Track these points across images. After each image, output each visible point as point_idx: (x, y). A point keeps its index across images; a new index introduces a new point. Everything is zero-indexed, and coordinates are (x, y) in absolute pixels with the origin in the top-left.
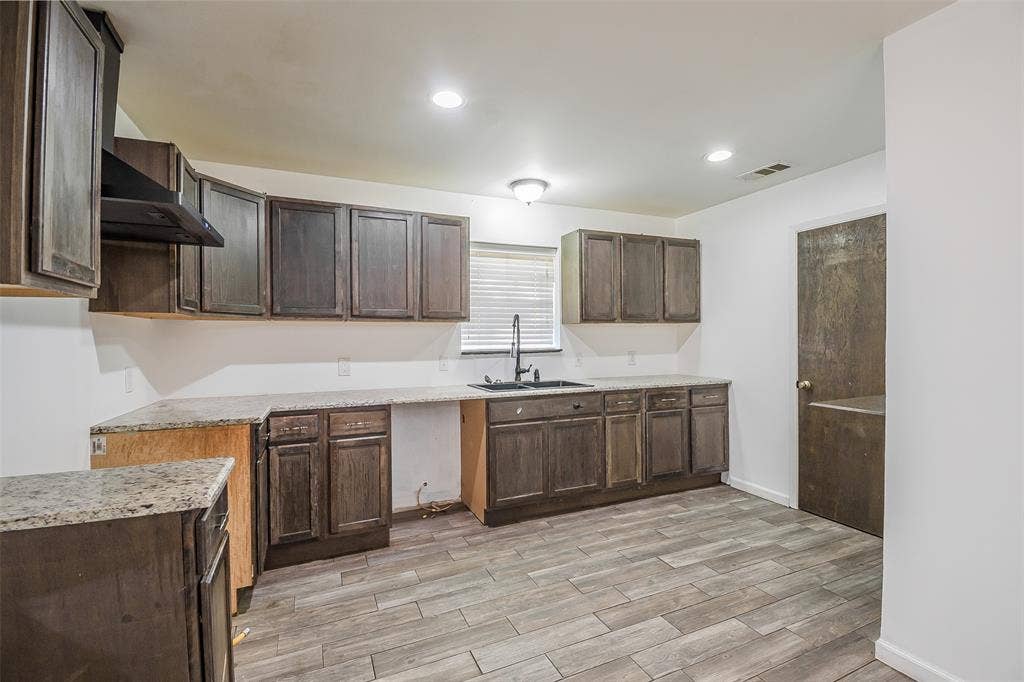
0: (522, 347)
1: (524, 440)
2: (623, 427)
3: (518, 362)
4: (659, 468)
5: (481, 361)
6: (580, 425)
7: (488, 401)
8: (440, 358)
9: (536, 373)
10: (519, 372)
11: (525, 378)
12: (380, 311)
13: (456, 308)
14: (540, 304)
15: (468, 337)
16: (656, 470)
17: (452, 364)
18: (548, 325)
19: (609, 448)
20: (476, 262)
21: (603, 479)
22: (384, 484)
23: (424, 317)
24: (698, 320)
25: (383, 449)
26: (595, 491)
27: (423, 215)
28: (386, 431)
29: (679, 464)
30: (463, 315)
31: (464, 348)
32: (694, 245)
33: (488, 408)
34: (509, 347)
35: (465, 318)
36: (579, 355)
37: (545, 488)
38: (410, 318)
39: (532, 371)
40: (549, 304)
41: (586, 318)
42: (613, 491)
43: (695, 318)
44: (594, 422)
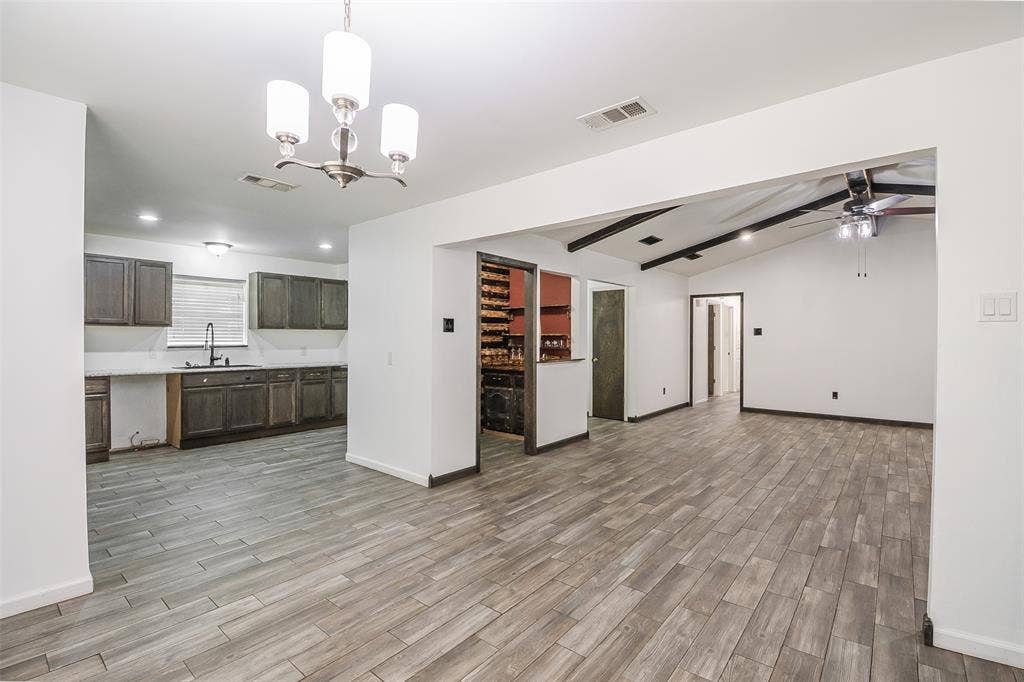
0: (215, 344)
1: (209, 398)
2: (282, 391)
3: (212, 352)
4: (309, 413)
5: (182, 352)
6: (250, 389)
7: (182, 374)
8: (150, 350)
9: (227, 361)
10: (213, 359)
11: (216, 363)
12: (102, 319)
13: (162, 319)
14: (233, 316)
15: (172, 336)
16: (306, 415)
17: (160, 355)
18: (240, 330)
19: (271, 402)
20: (177, 288)
21: (266, 420)
22: (105, 422)
23: (136, 324)
24: (347, 328)
25: (104, 403)
26: (261, 428)
27: (136, 261)
28: (107, 392)
29: (323, 412)
30: (167, 322)
31: (169, 344)
32: (344, 283)
33: (182, 378)
34: (204, 343)
35: (169, 325)
36: (261, 349)
37: (224, 425)
38: (125, 324)
39: (224, 359)
40: (240, 316)
41: (262, 326)
42: (273, 428)
43: (344, 327)
44: (261, 387)
